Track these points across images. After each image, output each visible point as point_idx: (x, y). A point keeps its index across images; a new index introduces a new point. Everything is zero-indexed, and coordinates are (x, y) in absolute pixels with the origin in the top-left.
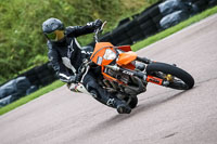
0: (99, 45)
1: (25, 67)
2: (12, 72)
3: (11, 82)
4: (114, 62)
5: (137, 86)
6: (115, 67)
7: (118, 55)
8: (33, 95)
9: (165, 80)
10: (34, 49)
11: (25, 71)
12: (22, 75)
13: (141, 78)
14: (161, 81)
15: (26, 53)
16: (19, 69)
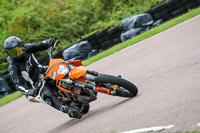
0: (53, 62)
1: (87, 33)
2: (76, 36)
3: (74, 46)
4: (67, 76)
5: (88, 95)
6: (68, 81)
7: (70, 70)
8: (94, 58)
9: (112, 90)
10: (96, 16)
11: (87, 35)
12: (84, 40)
13: (91, 88)
14: (108, 91)
15: (88, 19)
16: (81, 34)
